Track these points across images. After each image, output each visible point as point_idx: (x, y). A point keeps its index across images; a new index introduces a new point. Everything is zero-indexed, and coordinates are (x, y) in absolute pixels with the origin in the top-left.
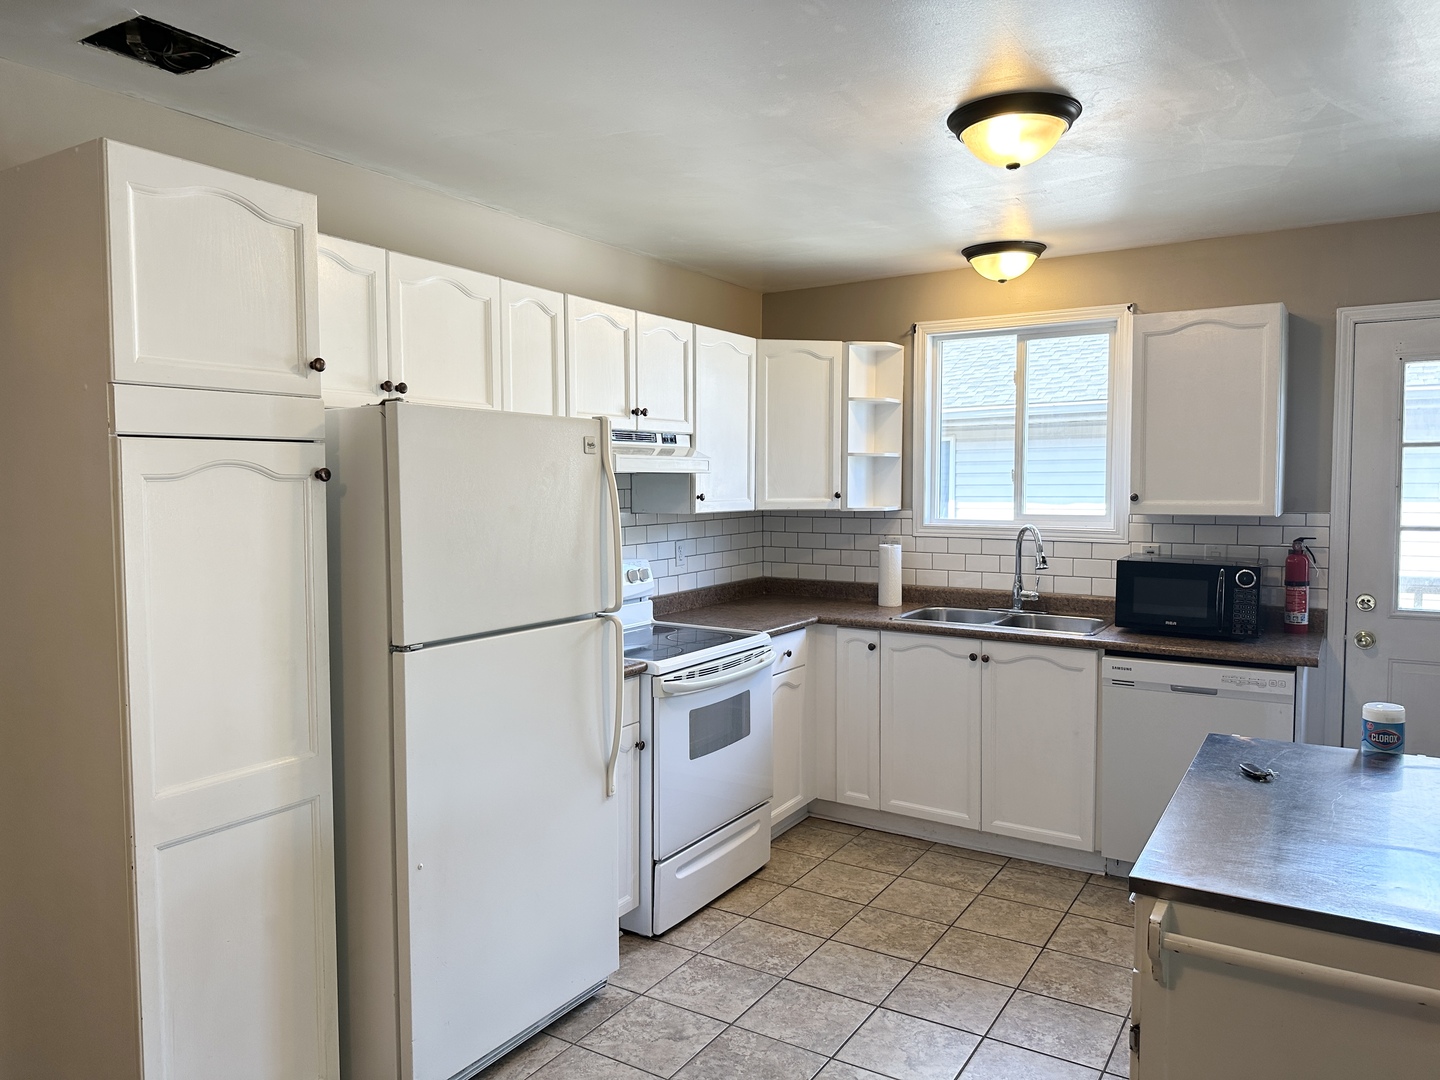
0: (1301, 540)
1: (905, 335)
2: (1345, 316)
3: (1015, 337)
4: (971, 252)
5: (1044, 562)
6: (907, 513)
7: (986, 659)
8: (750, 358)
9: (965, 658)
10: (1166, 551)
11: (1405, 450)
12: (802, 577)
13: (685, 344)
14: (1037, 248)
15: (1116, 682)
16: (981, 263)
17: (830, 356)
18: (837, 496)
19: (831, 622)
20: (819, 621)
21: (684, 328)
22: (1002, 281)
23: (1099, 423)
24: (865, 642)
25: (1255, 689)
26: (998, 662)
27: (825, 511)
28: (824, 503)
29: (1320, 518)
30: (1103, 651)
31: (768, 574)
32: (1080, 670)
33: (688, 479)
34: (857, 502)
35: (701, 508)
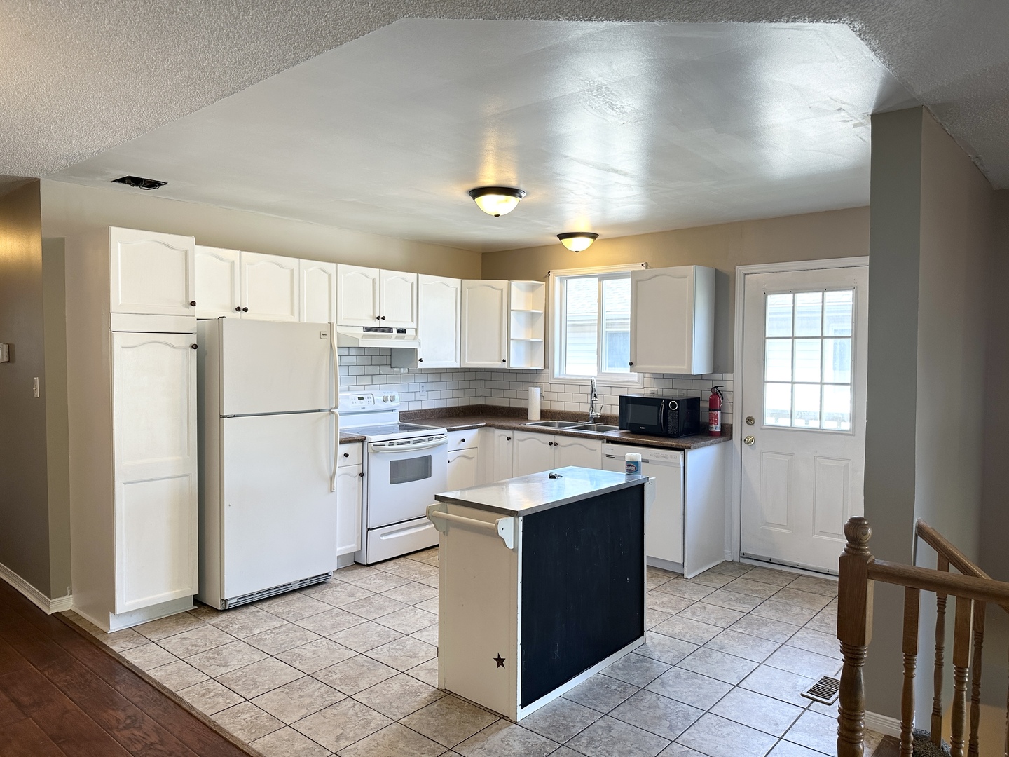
0: (716, 387)
1: (546, 277)
2: (740, 270)
3: (597, 279)
4: (561, 237)
5: (595, 397)
6: (546, 371)
7: (557, 445)
8: (457, 289)
9: (546, 444)
10: (660, 392)
11: (768, 341)
12: (499, 405)
13: (412, 284)
14: (593, 236)
15: (608, 456)
16: (566, 242)
17: (501, 288)
18: (504, 361)
19: (491, 426)
20: (486, 426)
21: (412, 277)
22: (577, 252)
24: (505, 436)
25: (663, 459)
26: (562, 446)
27: (497, 369)
28: (498, 365)
29: (728, 376)
30: (605, 441)
31: (483, 403)
32: (595, 450)
33: (413, 351)
34: (515, 364)
35: (420, 365)
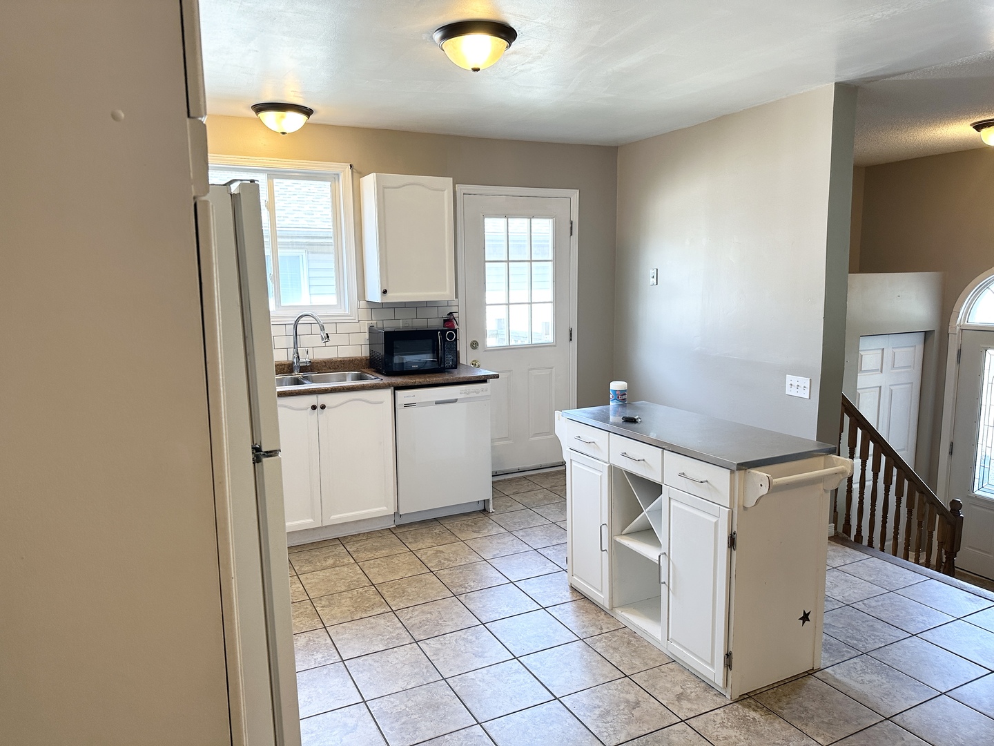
0: (451, 313)
2: (461, 189)
4: (260, 108)
5: (328, 337)
7: (323, 407)
11: (486, 264)
14: (308, 112)
15: (407, 405)
16: (268, 117)
22: (284, 133)
23: (328, 244)
25: (475, 395)
32: (381, 403)
